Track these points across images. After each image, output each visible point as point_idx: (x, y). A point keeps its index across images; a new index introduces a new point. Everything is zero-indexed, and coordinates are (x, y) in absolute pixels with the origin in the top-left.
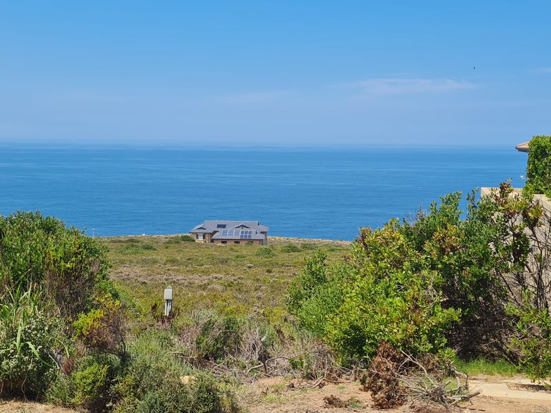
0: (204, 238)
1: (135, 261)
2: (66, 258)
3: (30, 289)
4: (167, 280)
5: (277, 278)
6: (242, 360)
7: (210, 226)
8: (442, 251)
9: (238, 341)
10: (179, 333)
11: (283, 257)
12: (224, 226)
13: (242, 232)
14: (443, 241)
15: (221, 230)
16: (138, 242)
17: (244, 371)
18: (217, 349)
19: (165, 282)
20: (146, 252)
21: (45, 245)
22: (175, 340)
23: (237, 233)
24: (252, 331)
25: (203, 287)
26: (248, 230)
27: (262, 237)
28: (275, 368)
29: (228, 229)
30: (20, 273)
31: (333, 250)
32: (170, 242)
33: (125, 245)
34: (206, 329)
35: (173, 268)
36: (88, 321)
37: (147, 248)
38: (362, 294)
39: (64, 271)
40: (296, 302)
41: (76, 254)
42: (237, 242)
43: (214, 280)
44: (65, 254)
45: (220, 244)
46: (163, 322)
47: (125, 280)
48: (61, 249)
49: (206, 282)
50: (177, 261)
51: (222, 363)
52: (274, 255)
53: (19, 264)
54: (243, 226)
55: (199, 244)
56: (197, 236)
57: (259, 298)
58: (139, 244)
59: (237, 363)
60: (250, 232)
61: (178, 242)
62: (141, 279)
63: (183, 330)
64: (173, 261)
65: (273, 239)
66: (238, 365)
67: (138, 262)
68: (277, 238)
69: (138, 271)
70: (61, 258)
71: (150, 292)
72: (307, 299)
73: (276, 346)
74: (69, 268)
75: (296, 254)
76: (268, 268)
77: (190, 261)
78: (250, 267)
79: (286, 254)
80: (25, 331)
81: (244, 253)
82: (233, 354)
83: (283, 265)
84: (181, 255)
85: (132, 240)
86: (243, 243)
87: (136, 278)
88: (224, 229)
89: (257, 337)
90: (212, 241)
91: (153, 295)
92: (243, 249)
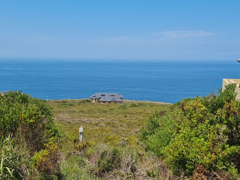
0: (95, 101)
1: (65, 111)
2: (30, 117)
3: (9, 136)
4: (80, 121)
5: (129, 120)
6: (122, 171)
7: (98, 95)
8: (228, 115)
9: (119, 161)
10: (89, 157)
11: (131, 110)
12: (104, 95)
13: (112, 98)
14: (229, 109)
15: (103, 97)
16: (67, 102)
17: (123, 178)
18: (109, 166)
19: (79, 122)
20: (70, 107)
21: (20, 109)
22: (86, 161)
23: (110, 99)
24: (127, 156)
25: (97, 125)
26: (115, 97)
27: (121, 100)
28: (138, 175)
29: (106, 97)
30: (7, 124)
31: (152, 106)
32: (80, 102)
33: (61, 104)
34: (103, 155)
35: (82, 115)
36: (40, 157)
37: (71, 105)
38: (184, 137)
39: (29, 124)
40: (144, 136)
41: (35, 115)
42: (110, 102)
43: (101, 121)
44: (30, 115)
45: (102, 103)
46: (80, 151)
47: (61, 121)
48: (27, 113)
49: (97, 122)
50: (84, 111)
51: (111, 174)
52: (126, 108)
53: (6, 120)
54: (112, 95)
55: (93, 103)
56: (92, 99)
57: (123, 131)
58: (67, 103)
59: (119, 174)
60: (116, 98)
61: (84, 103)
62: (68, 120)
63: (91, 156)
64: (82, 112)
65: (125, 101)
66: (120, 175)
67: (66, 112)
68: (127, 100)
69: (67, 116)
70: (27, 117)
71: (72, 127)
72: (150, 135)
73: (138, 163)
74: (31, 123)
75: (136, 108)
76: (125, 115)
77: (90, 111)
78: (116, 114)
79: (132, 108)
80: (5, 161)
81: (113, 107)
82: (117, 169)
83: (131, 113)
84: (86, 108)
85: (64, 102)
86: (112, 103)
87: (66, 120)
88: (104, 97)
89: (130, 159)
90: (99, 102)
91: (73, 129)
92: (113, 106)
